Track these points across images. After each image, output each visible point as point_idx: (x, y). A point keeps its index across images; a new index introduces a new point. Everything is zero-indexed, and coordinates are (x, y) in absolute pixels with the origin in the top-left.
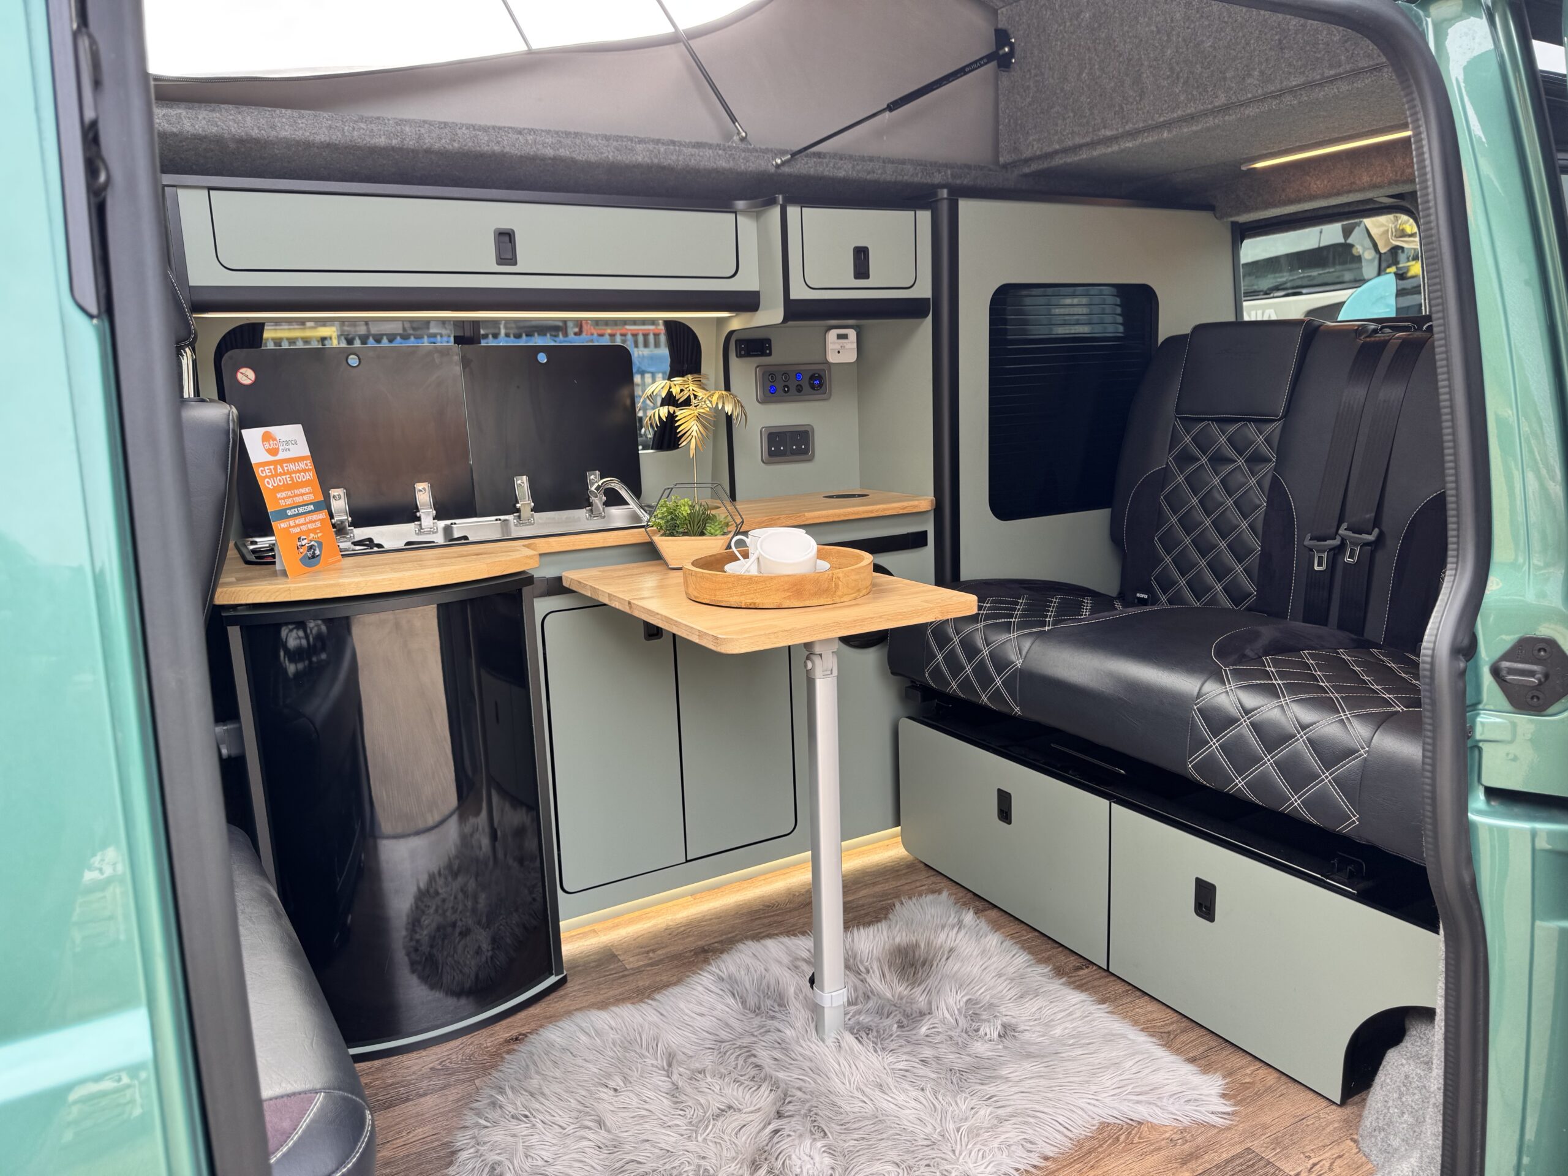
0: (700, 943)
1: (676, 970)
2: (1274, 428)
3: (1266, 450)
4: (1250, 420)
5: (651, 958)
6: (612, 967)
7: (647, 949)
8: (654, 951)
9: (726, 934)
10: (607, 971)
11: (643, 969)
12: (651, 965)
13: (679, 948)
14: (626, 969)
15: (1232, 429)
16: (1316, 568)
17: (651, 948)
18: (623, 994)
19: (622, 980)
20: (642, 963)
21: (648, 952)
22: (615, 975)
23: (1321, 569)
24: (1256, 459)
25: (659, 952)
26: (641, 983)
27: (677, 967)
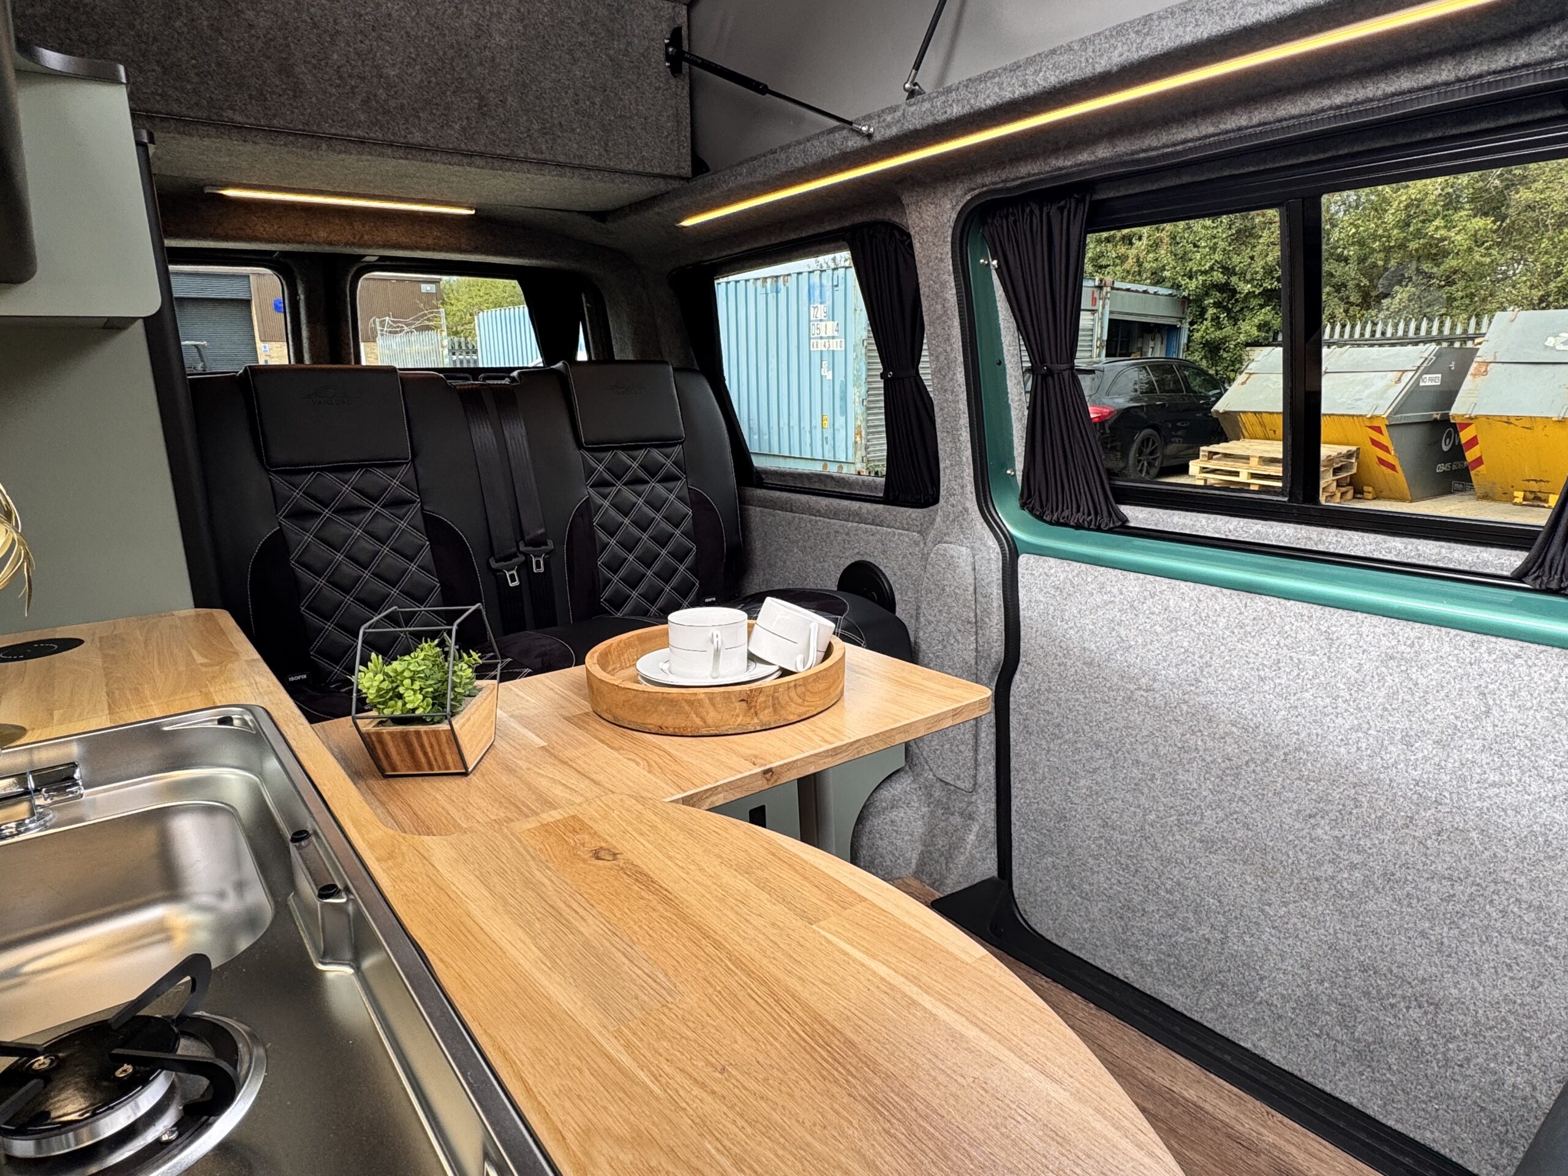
2: (405, 471)
3: (407, 494)
4: (371, 466)
15: (355, 477)
16: (511, 585)
23: (517, 583)
24: (398, 503)
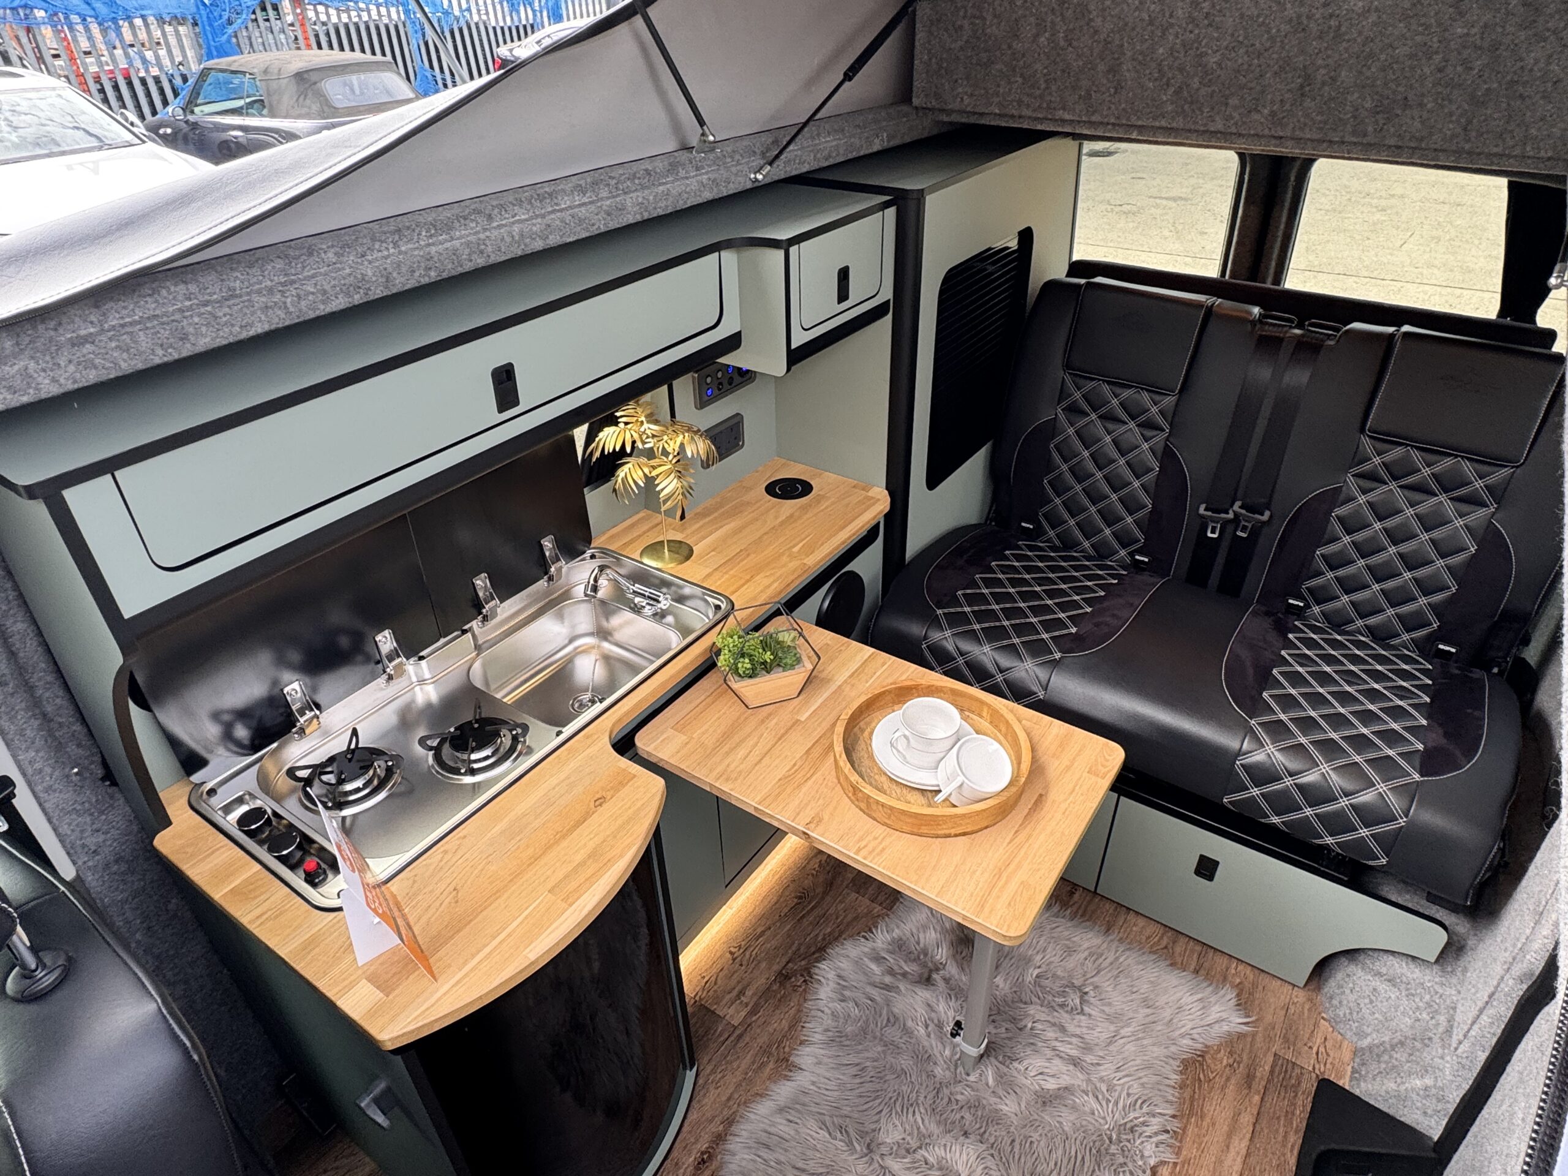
0: (776, 967)
1: (778, 1012)
2: (1169, 401)
3: (1160, 420)
4: (1143, 389)
5: (747, 1005)
6: (720, 1029)
7: (735, 993)
8: (742, 993)
9: (790, 948)
10: (720, 1035)
11: (749, 1021)
12: (753, 1012)
13: (761, 979)
14: (735, 1028)
15: (1126, 393)
16: (1210, 535)
17: (737, 990)
18: (753, 1063)
19: (741, 1044)
20: (743, 1014)
21: (738, 997)
22: (732, 1038)
23: (1215, 536)
24: (1149, 426)
25: (749, 993)
26: (760, 1041)
27: (777, 1007)
